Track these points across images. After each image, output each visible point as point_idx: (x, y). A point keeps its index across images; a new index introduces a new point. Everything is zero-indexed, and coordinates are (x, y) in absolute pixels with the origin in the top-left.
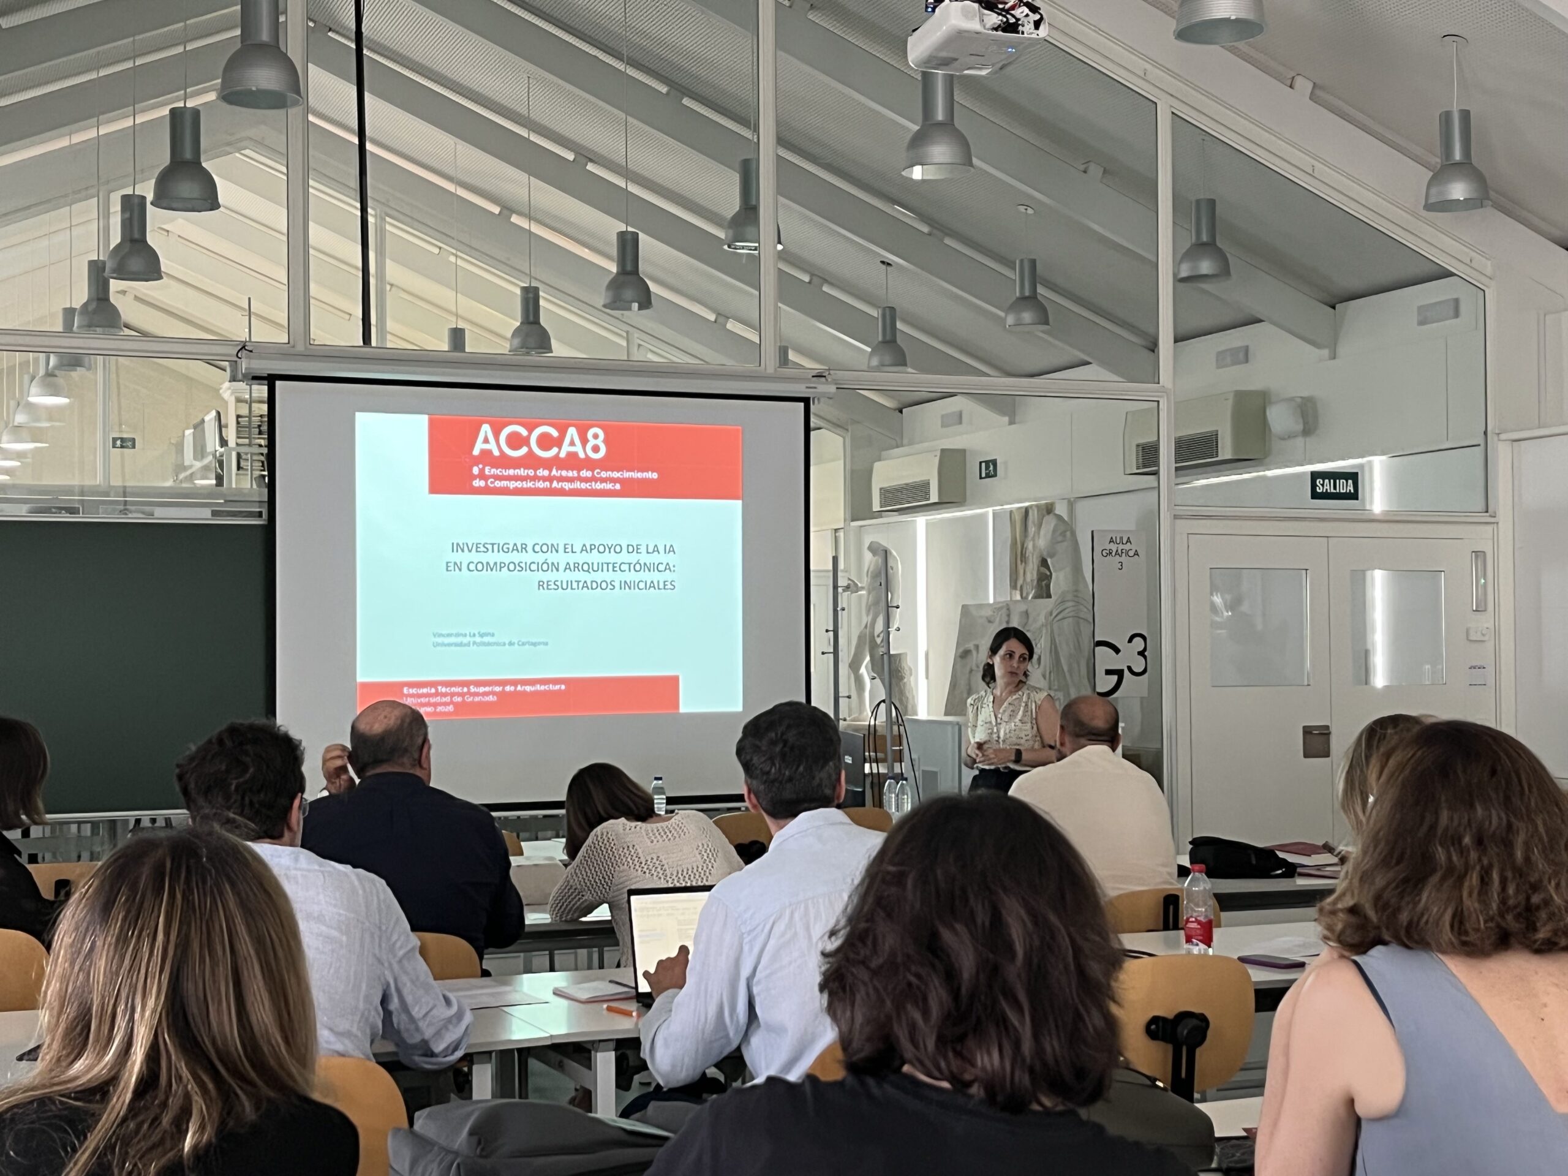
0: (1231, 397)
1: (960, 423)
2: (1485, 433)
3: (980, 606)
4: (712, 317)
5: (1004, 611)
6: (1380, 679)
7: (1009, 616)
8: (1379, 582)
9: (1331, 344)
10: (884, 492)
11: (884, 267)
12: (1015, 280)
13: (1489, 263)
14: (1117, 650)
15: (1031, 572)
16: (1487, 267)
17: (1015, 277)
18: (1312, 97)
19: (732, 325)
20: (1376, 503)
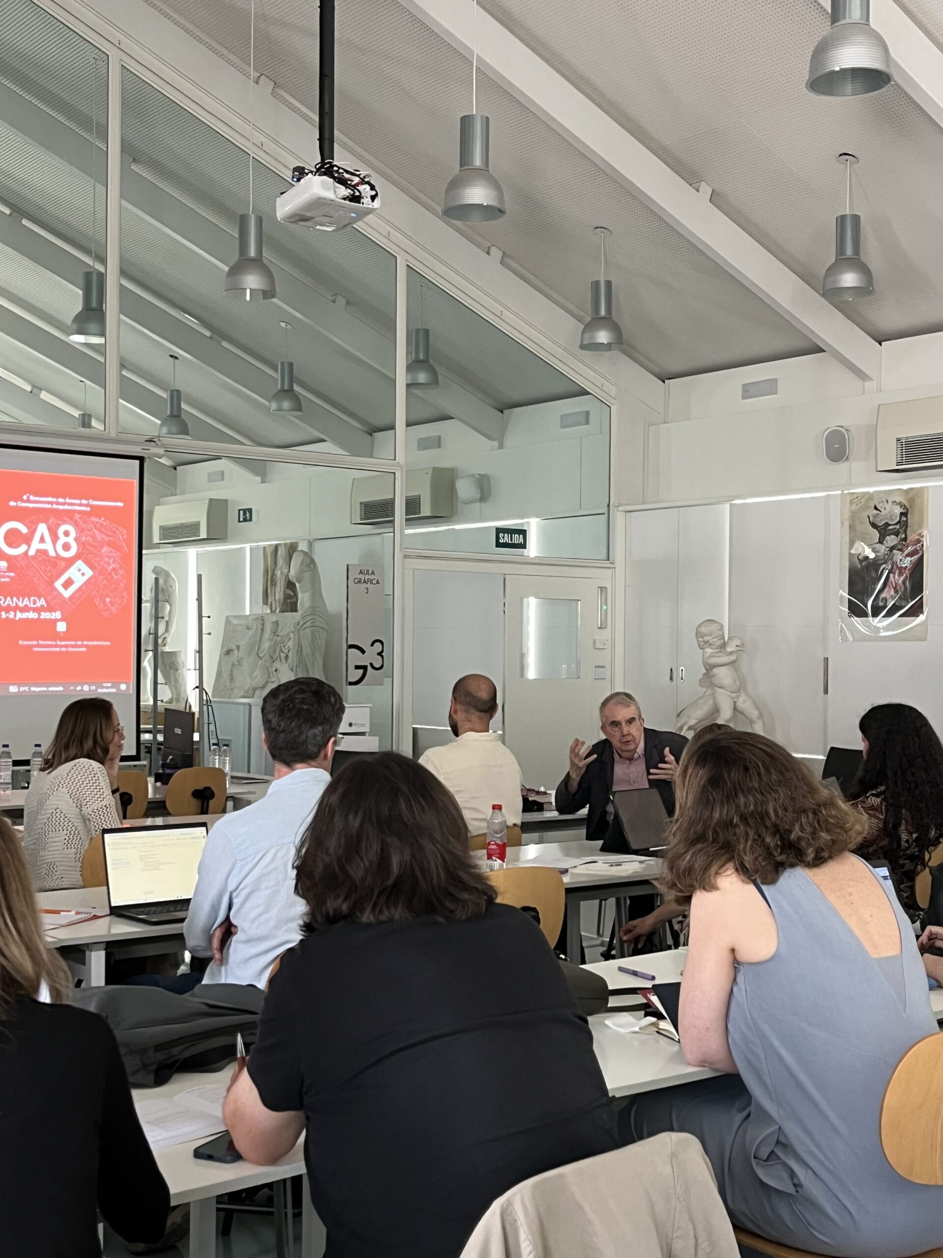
0: (430, 471)
1: (222, 479)
2: (608, 506)
3: (238, 617)
4: (29, 388)
5: (259, 622)
6: (532, 674)
7: (263, 625)
8: (532, 607)
9: (498, 436)
10: (162, 529)
11: (171, 359)
12: (277, 379)
13: (614, 388)
14: (363, 651)
15: (279, 593)
16: (613, 390)
17: (277, 376)
18: (502, 262)
19: (44, 395)
20: (533, 550)
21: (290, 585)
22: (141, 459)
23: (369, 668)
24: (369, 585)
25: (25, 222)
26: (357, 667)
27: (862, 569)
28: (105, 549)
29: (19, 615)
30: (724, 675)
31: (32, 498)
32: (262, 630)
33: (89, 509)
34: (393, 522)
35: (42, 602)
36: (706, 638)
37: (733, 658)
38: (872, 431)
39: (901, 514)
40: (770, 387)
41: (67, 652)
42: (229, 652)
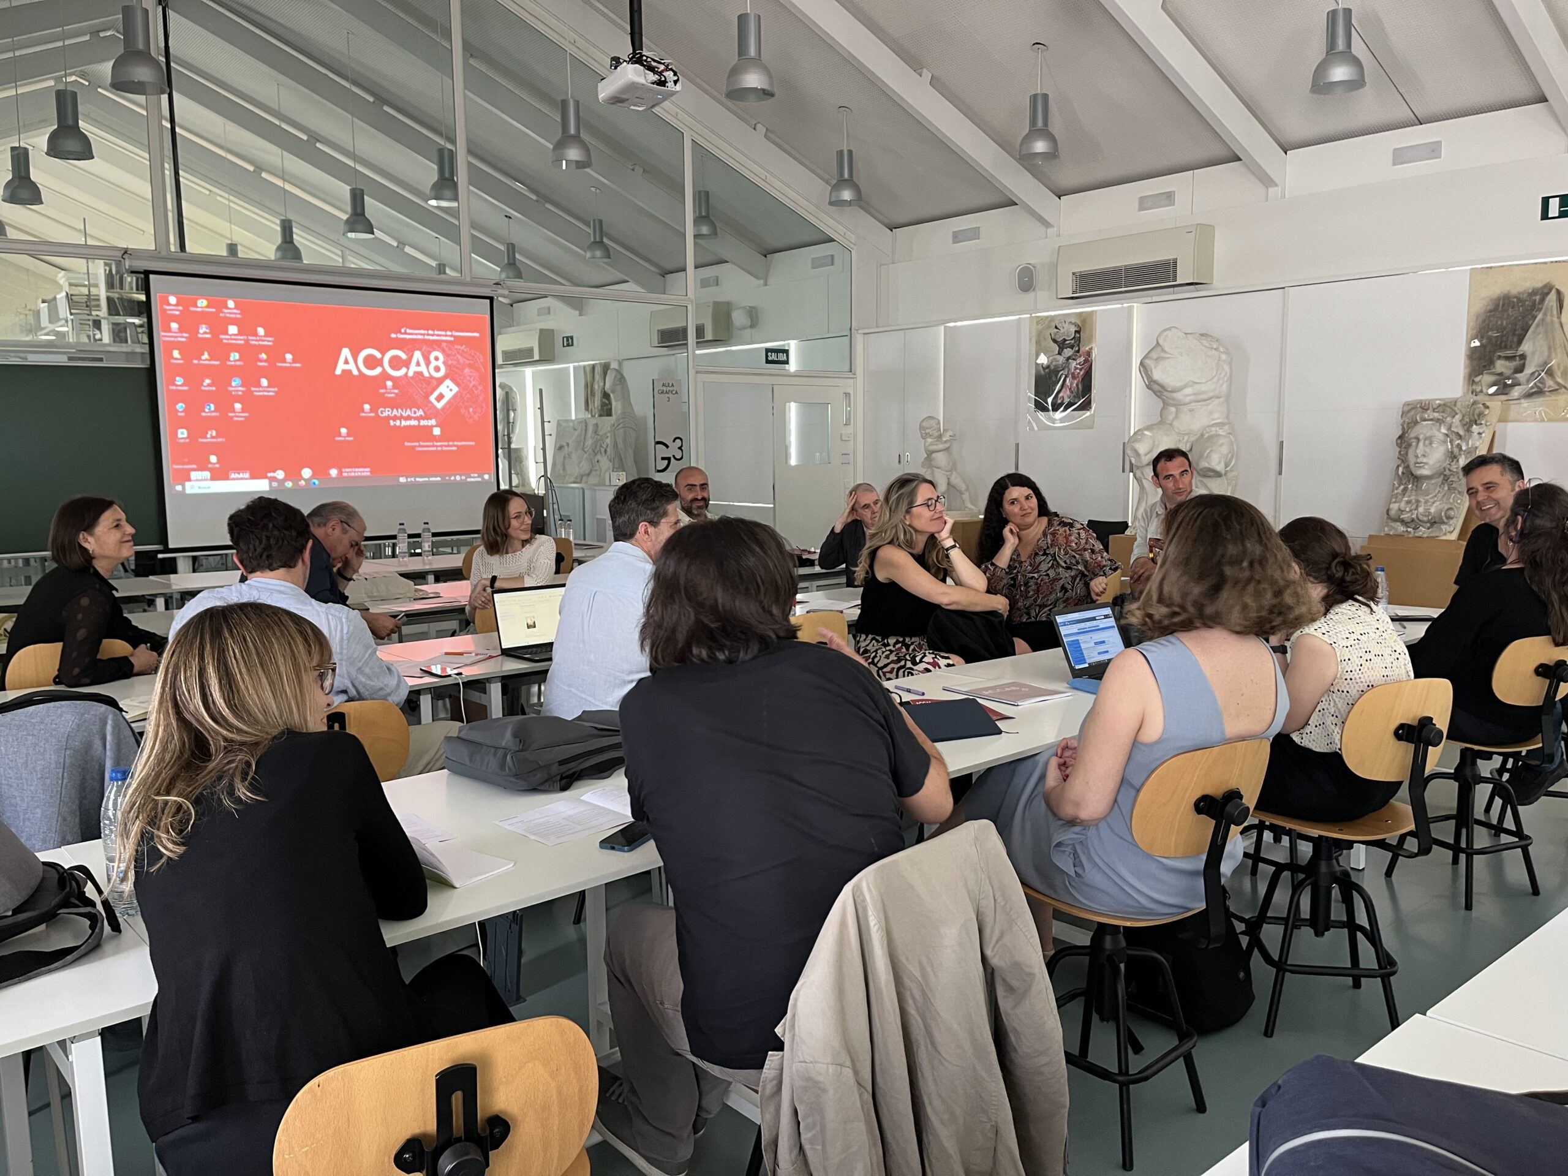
0: (711, 305)
1: (549, 313)
2: (851, 329)
3: (567, 421)
4: (395, 244)
5: (584, 424)
6: (793, 462)
7: (586, 426)
8: (793, 410)
9: (764, 276)
10: (505, 353)
11: (507, 219)
12: (590, 234)
13: (854, 236)
14: (667, 447)
15: (597, 401)
16: (853, 238)
17: (591, 231)
18: (765, 136)
19: (408, 249)
20: (793, 366)
21: (606, 395)
22: (491, 299)
23: (672, 459)
24: (670, 395)
25: (386, 108)
26: (663, 459)
27: (1045, 375)
28: (467, 370)
29: (404, 423)
30: (941, 459)
31: (408, 331)
32: (586, 430)
33: (452, 339)
34: (686, 344)
35: (420, 413)
36: (927, 431)
37: (947, 445)
38: (1053, 267)
39: (1076, 331)
40: (974, 233)
41: (442, 451)
42: (561, 448)
